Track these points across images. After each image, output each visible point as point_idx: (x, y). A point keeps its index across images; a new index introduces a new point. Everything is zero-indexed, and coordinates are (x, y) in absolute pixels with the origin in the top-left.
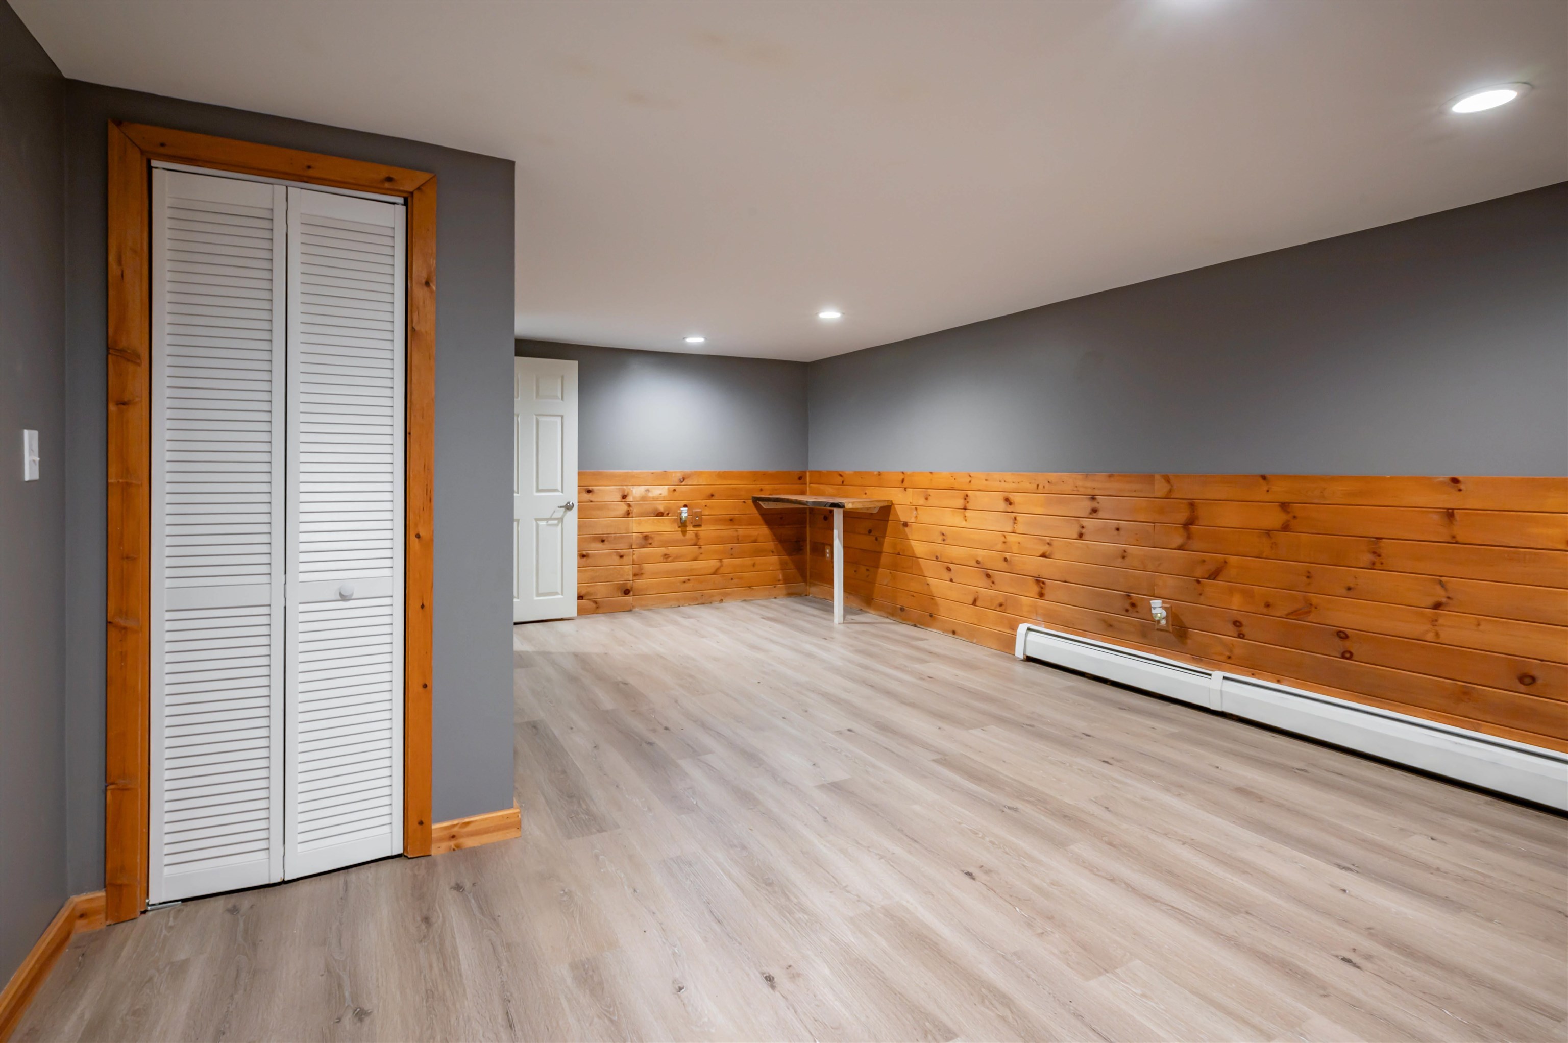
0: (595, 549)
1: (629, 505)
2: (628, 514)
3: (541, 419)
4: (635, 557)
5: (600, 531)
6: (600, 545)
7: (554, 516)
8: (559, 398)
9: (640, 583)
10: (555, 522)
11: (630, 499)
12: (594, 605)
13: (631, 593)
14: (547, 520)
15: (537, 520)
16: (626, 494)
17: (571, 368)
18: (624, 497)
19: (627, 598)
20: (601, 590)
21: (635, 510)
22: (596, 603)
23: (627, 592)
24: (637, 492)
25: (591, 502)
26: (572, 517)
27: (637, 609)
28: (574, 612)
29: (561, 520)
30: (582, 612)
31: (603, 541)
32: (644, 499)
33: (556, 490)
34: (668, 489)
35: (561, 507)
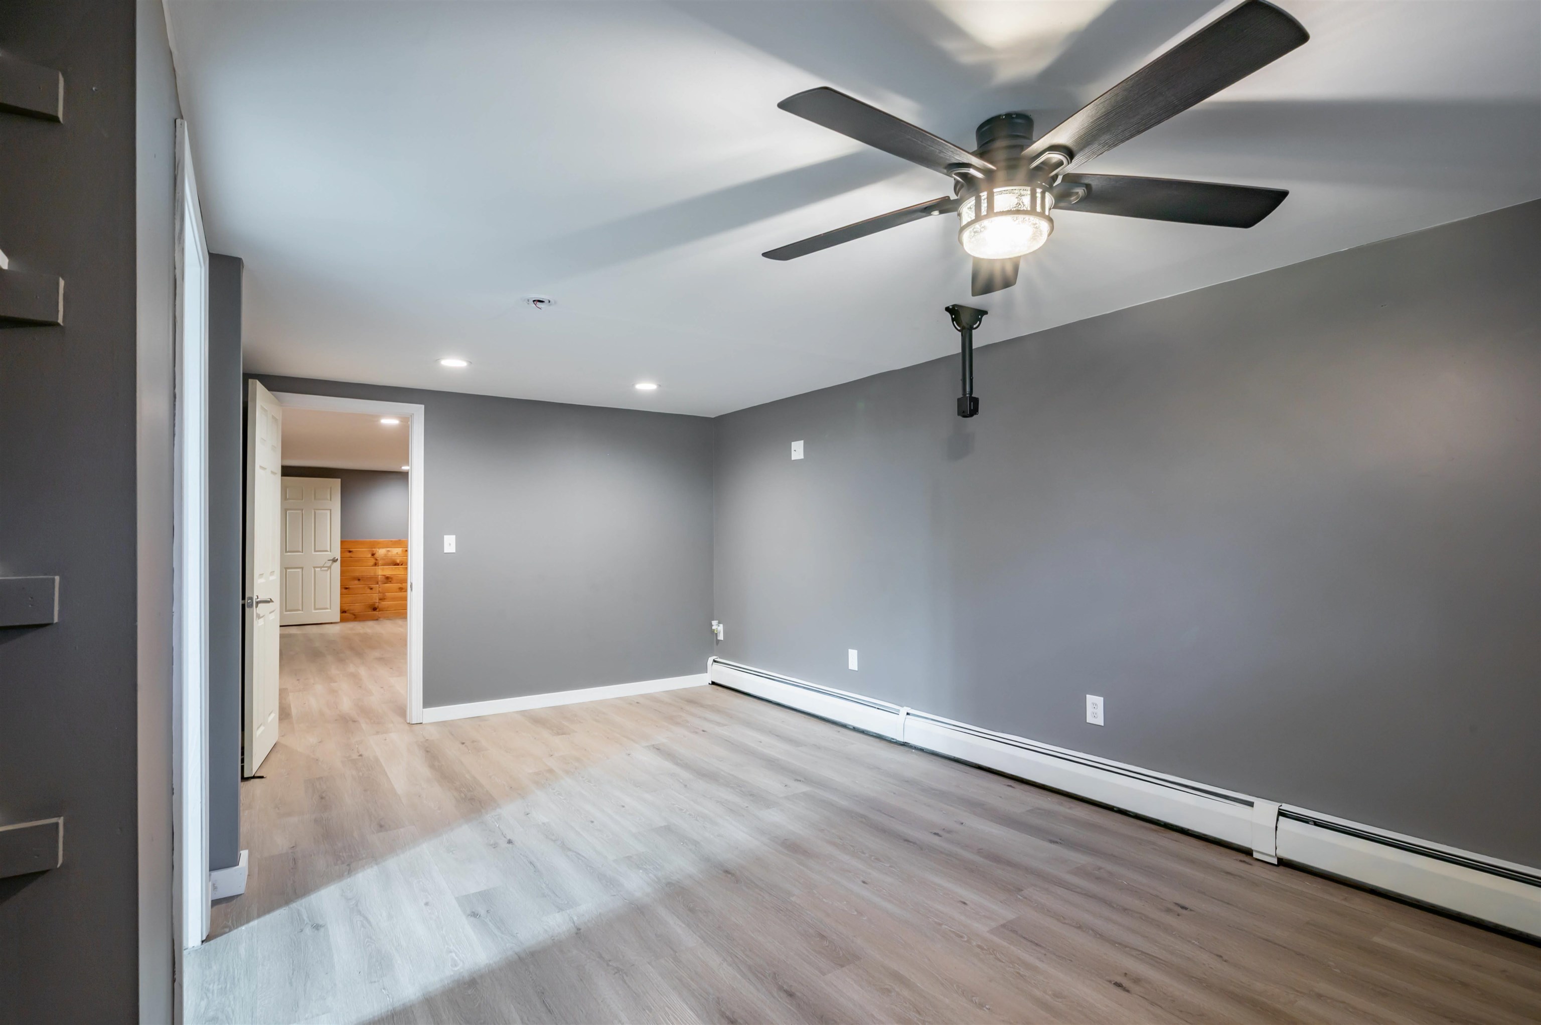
0: (354, 584)
1: (376, 560)
2: (376, 564)
3: (317, 511)
4: (380, 589)
5: (357, 574)
6: (356, 582)
7: (325, 565)
8: (327, 500)
9: (384, 604)
10: (326, 569)
11: (377, 555)
12: (354, 617)
13: (378, 610)
14: (321, 567)
15: (314, 567)
16: (374, 553)
17: (336, 484)
18: (373, 555)
19: (375, 612)
20: (357, 608)
21: (380, 562)
22: (354, 615)
23: (375, 609)
24: (381, 552)
25: (351, 557)
26: (337, 566)
27: (381, 619)
28: (337, 618)
29: (330, 567)
30: (343, 620)
31: (359, 580)
32: (386, 555)
33: (327, 551)
34: (402, 550)
35: (329, 560)
